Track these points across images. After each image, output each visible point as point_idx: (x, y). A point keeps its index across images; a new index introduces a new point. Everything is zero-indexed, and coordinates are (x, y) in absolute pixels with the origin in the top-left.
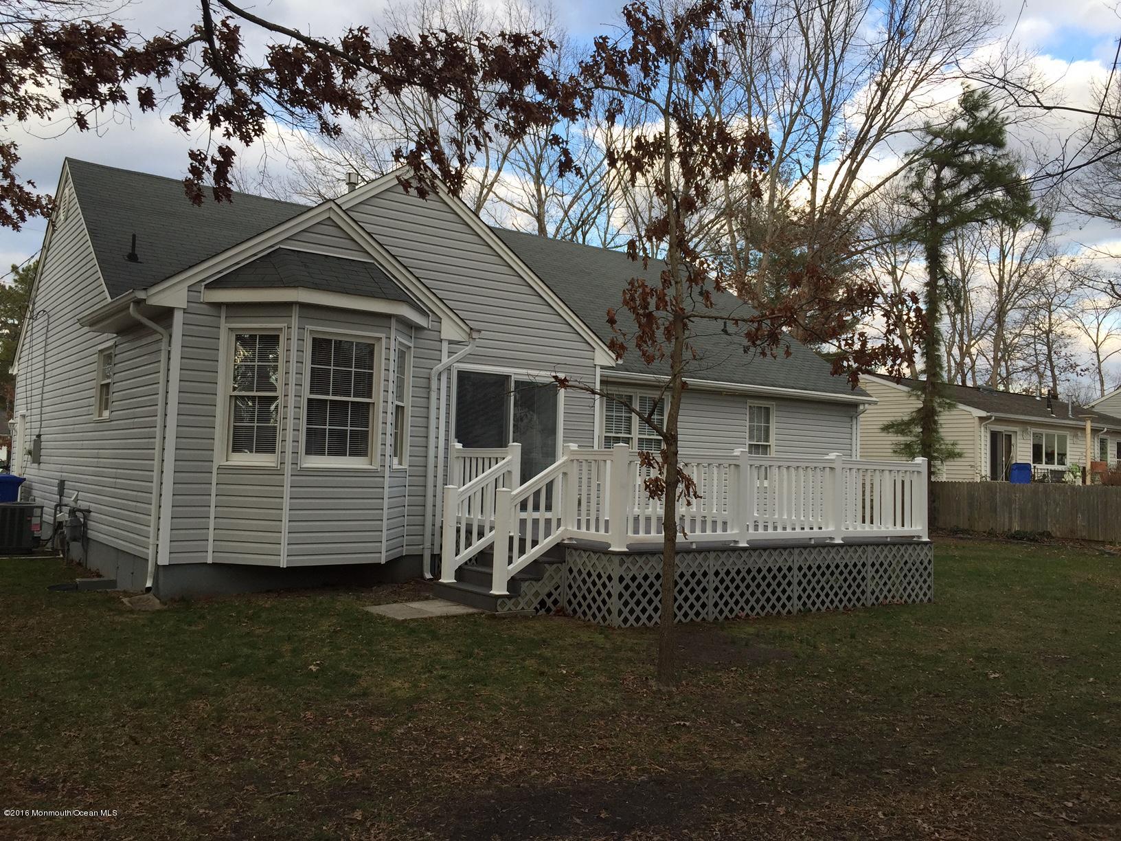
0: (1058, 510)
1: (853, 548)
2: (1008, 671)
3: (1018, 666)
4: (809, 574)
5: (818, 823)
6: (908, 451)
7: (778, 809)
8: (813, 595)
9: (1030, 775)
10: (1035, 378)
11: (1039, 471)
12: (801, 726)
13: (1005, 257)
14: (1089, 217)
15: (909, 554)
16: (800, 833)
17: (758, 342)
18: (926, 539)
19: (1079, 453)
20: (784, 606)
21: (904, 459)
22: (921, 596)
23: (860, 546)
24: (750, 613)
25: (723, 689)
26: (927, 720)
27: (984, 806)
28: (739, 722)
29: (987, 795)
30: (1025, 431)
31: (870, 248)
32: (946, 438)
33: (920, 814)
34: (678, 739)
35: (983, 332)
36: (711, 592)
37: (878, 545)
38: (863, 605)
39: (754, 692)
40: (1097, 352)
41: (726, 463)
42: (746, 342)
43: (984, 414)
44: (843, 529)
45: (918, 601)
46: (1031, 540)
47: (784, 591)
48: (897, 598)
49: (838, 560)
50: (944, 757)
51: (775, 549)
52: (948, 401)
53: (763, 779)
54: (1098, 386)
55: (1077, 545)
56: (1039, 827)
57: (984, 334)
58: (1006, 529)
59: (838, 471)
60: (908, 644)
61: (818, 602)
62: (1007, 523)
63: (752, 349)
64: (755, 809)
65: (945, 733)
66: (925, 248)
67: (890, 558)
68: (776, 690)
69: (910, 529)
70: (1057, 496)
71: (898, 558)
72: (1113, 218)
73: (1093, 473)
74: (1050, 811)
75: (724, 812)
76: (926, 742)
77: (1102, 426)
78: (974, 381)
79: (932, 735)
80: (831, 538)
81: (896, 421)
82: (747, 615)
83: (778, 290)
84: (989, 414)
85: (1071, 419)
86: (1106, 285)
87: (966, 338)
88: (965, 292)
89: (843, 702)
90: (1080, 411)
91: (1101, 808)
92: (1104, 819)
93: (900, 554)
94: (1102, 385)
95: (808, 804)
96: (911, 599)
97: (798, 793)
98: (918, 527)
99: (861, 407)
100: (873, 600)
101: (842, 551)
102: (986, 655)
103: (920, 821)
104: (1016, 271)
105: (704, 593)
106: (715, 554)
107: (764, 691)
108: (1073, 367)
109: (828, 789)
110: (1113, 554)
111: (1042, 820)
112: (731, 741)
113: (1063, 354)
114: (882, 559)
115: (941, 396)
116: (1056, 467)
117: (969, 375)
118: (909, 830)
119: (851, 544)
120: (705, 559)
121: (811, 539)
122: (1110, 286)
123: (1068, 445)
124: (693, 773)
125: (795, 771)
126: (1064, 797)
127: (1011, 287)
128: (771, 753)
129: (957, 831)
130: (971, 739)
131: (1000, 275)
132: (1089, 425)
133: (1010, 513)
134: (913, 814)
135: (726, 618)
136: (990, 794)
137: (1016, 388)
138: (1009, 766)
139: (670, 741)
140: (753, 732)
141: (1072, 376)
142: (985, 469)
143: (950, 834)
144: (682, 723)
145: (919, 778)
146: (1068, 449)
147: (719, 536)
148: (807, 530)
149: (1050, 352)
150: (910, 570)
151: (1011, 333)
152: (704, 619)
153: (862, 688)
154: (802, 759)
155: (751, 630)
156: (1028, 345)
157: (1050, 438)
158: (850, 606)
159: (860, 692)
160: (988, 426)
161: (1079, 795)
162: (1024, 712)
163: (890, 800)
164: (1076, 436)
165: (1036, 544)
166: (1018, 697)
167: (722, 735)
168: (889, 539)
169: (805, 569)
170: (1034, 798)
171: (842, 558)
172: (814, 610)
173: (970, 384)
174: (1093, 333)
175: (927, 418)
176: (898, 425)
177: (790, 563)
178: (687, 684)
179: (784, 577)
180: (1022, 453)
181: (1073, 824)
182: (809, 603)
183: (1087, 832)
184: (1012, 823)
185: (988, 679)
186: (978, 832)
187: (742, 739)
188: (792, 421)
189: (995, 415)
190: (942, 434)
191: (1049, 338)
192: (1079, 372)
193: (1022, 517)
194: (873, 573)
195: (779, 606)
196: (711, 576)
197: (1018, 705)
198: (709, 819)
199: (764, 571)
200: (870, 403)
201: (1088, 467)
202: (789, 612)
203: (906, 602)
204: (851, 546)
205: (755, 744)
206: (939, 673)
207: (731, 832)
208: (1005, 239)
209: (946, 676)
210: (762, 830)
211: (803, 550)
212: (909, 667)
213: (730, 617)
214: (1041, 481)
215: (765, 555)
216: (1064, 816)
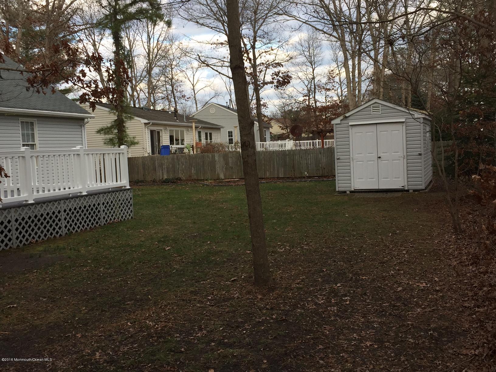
0: (183, 166)
1: (93, 196)
2: (174, 245)
3: (177, 242)
4: (70, 213)
5: (100, 336)
6: (111, 142)
7: (77, 335)
8: (73, 224)
9: (191, 289)
10: (167, 103)
11: (173, 148)
12: (80, 292)
13: (150, 39)
14: (187, 21)
15: (121, 196)
16: (91, 343)
17: (35, 85)
18: (128, 187)
19: (190, 139)
20: (57, 232)
21: (110, 147)
22: (128, 216)
23: (96, 194)
24: (38, 239)
25: (32, 283)
26: (141, 275)
27: (175, 308)
28: (45, 298)
29: (175, 303)
30: (166, 129)
31: (81, 30)
32: (129, 135)
33: (147, 318)
34: (11, 315)
35: (142, 78)
36: (14, 231)
37: (105, 193)
38: (100, 225)
39: (50, 281)
40: (194, 89)
41: (16, 156)
42: (27, 84)
43: (146, 121)
44: (87, 187)
45: (126, 219)
46: (173, 183)
47: (57, 225)
48: (116, 219)
49: (85, 204)
50: (153, 290)
51: (50, 202)
52: (129, 115)
53: (66, 323)
54: (195, 105)
55: (193, 183)
56: (199, 310)
57: (142, 80)
58: (161, 179)
59: (82, 155)
60: (126, 240)
61: (76, 228)
62: (161, 175)
63: (31, 89)
64: (64, 338)
65: (151, 279)
66: (112, 32)
67: (112, 199)
68: (62, 277)
69: (120, 183)
70: (183, 160)
71: (116, 199)
72: (197, 22)
73: (197, 148)
74: (202, 302)
75: (48, 345)
76: (143, 285)
77: (198, 125)
78: (140, 105)
79: (146, 281)
80: (81, 192)
81: (104, 127)
82: (37, 241)
83: (27, 52)
84: (149, 121)
85: (185, 122)
86: (196, 56)
87: (134, 82)
88: (132, 57)
89: (99, 275)
90: (189, 118)
91: (222, 296)
92: (224, 301)
93: (117, 196)
94: (196, 105)
95: (92, 329)
96: (123, 218)
97: (86, 325)
98: (125, 182)
99: (86, 120)
100: (105, 222)
101: (87, 199)
102: (162, 239)
103: (148, 322)
104: (155, 47)
105: (9, 233)
106: (15, 209)
107: (55, 279)
108: (184, 96)
109: (101, 318)
110: (208, 185)
111: (200, 307)
112: (43, 308)
113: (179, 90)
114: (107, 200)
115: (126, 113)
116: (180, 146)
117: (137, 101)
118: (144, 327)
119: (92, 194)
120: (9, 213)
121: (69, 194)
122: (198, 57)
123: (185, 135)
124: (25, 330)
125: (82, 315)
126: (207, 295)
127: (154, 56)
128: (67, 309)
129: (165, 322)
130: (163, 279)
131: (148, 48)
132: (194, 125)
133: (162, 170)
134: (144, 319)
135: (24, 244)
136: (176, 301)
137: (159, 108)
138: (183, 287)
139: (6, 317)
140: (54, 301)
141: (183, 101)
142: (149, 150)
143: (163, 323)
144: (12, 306)
145: (143, 302)
146: (185, 137)
147: (16, 198)
148: (67, 189)
149: (173, 89)
150: (122, 204)
151: (155, 80)
152: (10, 247)
153: (107, 266)
154: (84, 308)
155: (41, 249)
156: (163, 86)
157: (177, 132)
158: (93, 227)
159: (106, 269)
160: (149, 127)
161: (213, 293)
162: (183, 262)
163: (133, 316)
164: (188, 130)
165: (175, 184)
166: (180, 256)
167: (37, 307)
168: (110, 190)
169: (68, 211)
170: (195, 299)
171: (87, 202)
172: (74, 232)
173: (137, 106)
174: (191, 79)
175: (119, 125)
176: (106, 129)
177: (59, 209)
178: (9, 285)
179: (57, 216)
180: (165, 141)
181: (213, 306)
182: (71, 229)
183: (219, 308)
184: (188, 312)
185: (166, 250)
186: (174, 320)
187: (49, 306)
188: (45, 129)
189: (152, 122)
190: (128, 133)
191: (172, 82)
192: (186, 99)
193: (168, 172)
194: (104, 208)
195: (54, 233)
196: (13, 222)
197: (180, 259)
198: (40, 351)
199: (45, 215)
200: (91, 118)
201: (195, 145)
202: (61, 235)
203: (121, 220)
204: (91, 195)
205: (57, 307)
206: (143, 252)
207: (54, 353)
208: (150, 29)
209: (146, 253)
210: (71, 348)
211: (66, 201)
212: (128, 252)
213: (26, 243)
214: (175, 153)
215: (44, 206)
216: (208, 303)
